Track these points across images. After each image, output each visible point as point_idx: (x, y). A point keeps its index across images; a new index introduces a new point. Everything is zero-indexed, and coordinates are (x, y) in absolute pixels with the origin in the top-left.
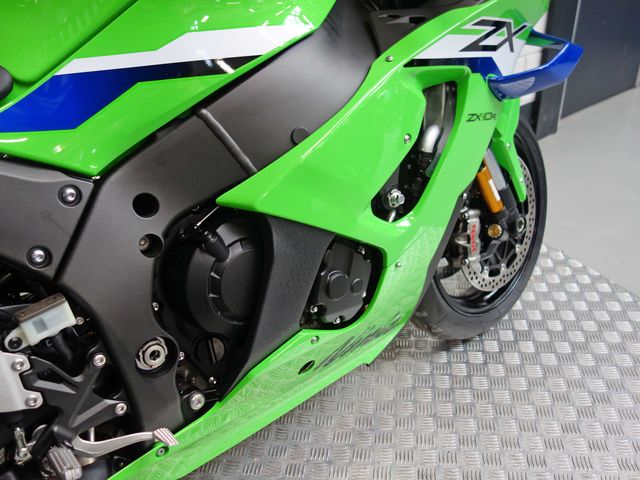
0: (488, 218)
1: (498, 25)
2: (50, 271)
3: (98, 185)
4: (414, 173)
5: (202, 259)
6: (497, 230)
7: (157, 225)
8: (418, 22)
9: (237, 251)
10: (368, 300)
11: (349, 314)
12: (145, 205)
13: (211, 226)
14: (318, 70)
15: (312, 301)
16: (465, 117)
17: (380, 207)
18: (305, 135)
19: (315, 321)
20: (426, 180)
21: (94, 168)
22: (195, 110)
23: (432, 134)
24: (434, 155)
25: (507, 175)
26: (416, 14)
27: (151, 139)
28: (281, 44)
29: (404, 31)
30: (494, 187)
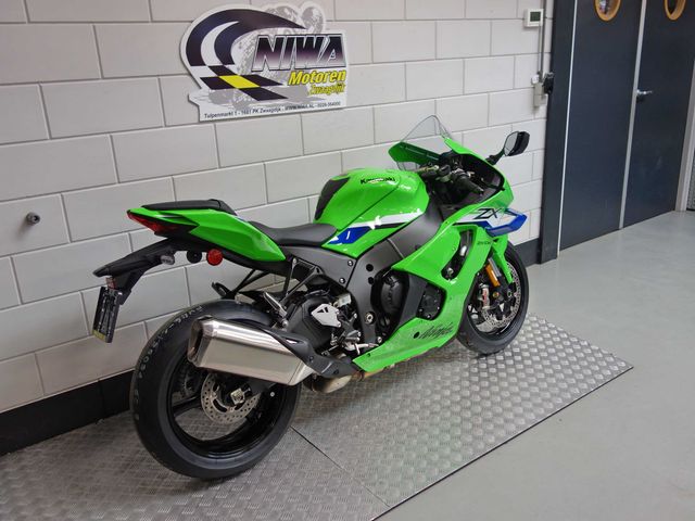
0: (492, 289)
1: (488, 210)
2: (344, 285)
3: (357, 259)
4: (457, 263)
5: (386, 287)
6: (496, 295)
7: (372, 274)
8: (457, 209)
9: (397, 284)
10: (439, 312)
11: (433, 314)
12: (370, 268)
13: (389, 275)
14: (426, 227)
15: (420, 307)
16: (476, 242)
17: (444, 273)
18: (420, 247)
19: (421, 315)
20: (462, 266)
21: (356, 256)
22: (386, 239)
23: (464, 250)
24: (464, 257)
25: (501, 271)
26: (457, 206)
27: (372, 247)
28: (411, 219)
29: (452, 213)
30: (494, 275)
